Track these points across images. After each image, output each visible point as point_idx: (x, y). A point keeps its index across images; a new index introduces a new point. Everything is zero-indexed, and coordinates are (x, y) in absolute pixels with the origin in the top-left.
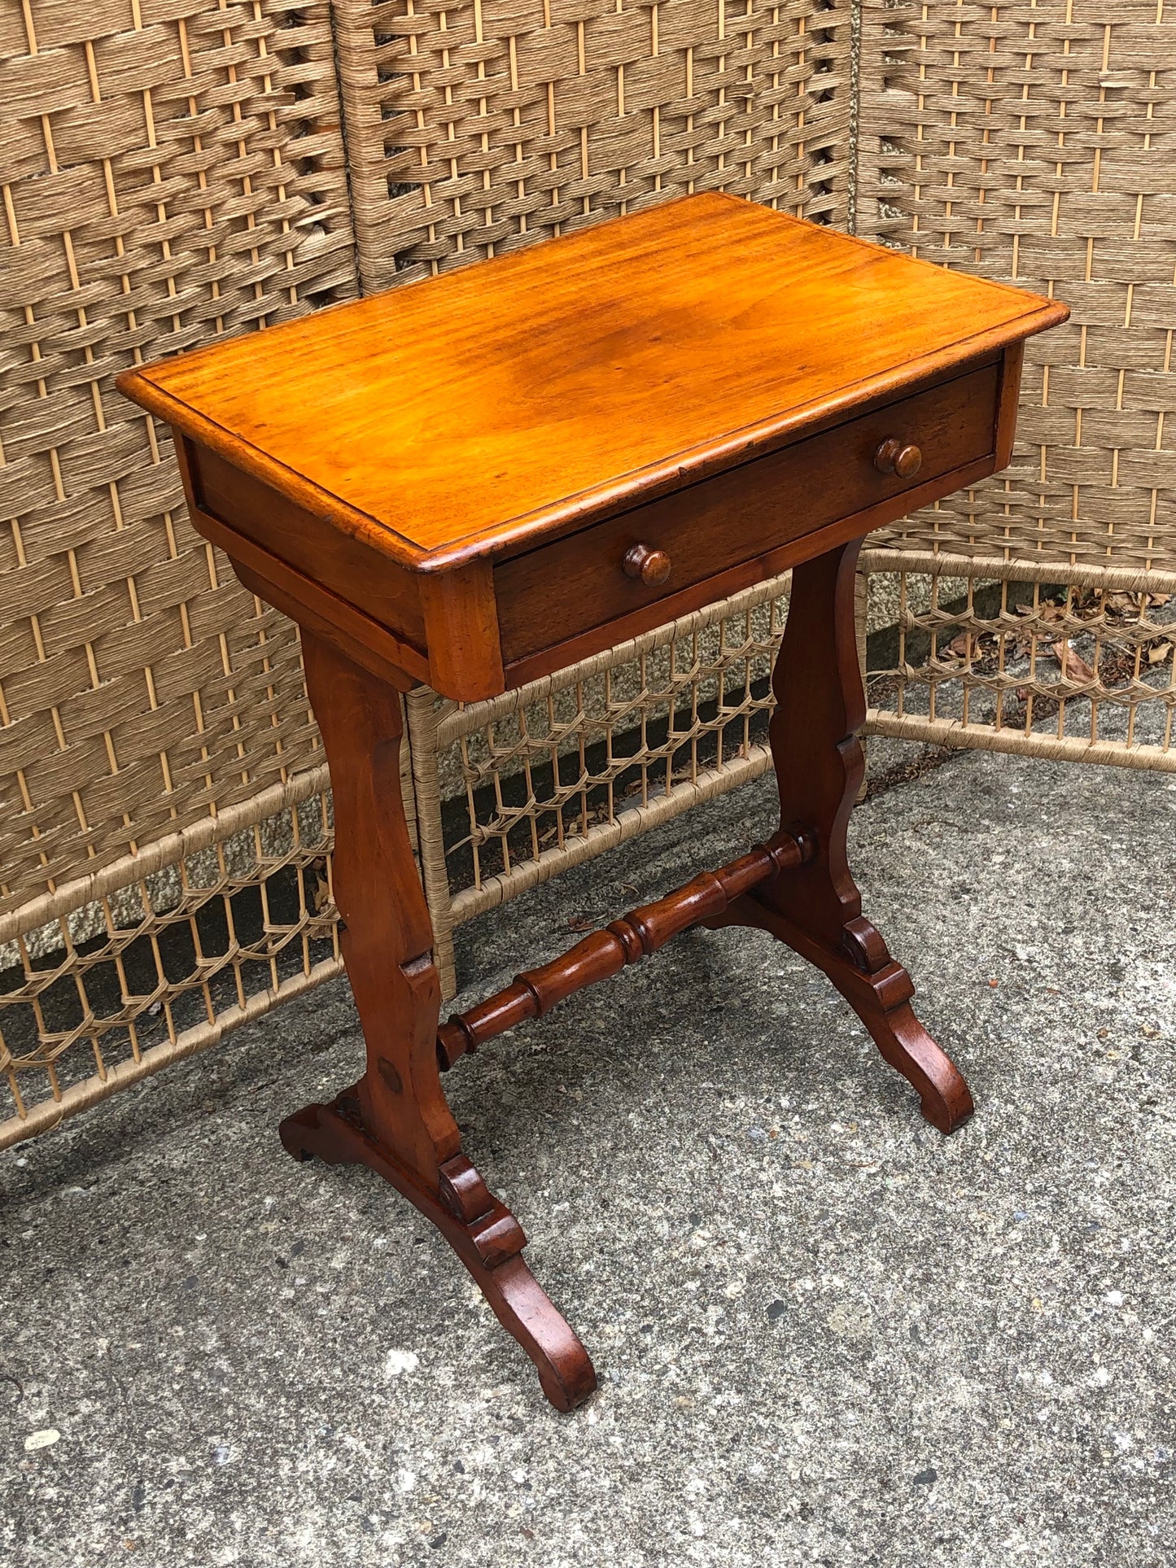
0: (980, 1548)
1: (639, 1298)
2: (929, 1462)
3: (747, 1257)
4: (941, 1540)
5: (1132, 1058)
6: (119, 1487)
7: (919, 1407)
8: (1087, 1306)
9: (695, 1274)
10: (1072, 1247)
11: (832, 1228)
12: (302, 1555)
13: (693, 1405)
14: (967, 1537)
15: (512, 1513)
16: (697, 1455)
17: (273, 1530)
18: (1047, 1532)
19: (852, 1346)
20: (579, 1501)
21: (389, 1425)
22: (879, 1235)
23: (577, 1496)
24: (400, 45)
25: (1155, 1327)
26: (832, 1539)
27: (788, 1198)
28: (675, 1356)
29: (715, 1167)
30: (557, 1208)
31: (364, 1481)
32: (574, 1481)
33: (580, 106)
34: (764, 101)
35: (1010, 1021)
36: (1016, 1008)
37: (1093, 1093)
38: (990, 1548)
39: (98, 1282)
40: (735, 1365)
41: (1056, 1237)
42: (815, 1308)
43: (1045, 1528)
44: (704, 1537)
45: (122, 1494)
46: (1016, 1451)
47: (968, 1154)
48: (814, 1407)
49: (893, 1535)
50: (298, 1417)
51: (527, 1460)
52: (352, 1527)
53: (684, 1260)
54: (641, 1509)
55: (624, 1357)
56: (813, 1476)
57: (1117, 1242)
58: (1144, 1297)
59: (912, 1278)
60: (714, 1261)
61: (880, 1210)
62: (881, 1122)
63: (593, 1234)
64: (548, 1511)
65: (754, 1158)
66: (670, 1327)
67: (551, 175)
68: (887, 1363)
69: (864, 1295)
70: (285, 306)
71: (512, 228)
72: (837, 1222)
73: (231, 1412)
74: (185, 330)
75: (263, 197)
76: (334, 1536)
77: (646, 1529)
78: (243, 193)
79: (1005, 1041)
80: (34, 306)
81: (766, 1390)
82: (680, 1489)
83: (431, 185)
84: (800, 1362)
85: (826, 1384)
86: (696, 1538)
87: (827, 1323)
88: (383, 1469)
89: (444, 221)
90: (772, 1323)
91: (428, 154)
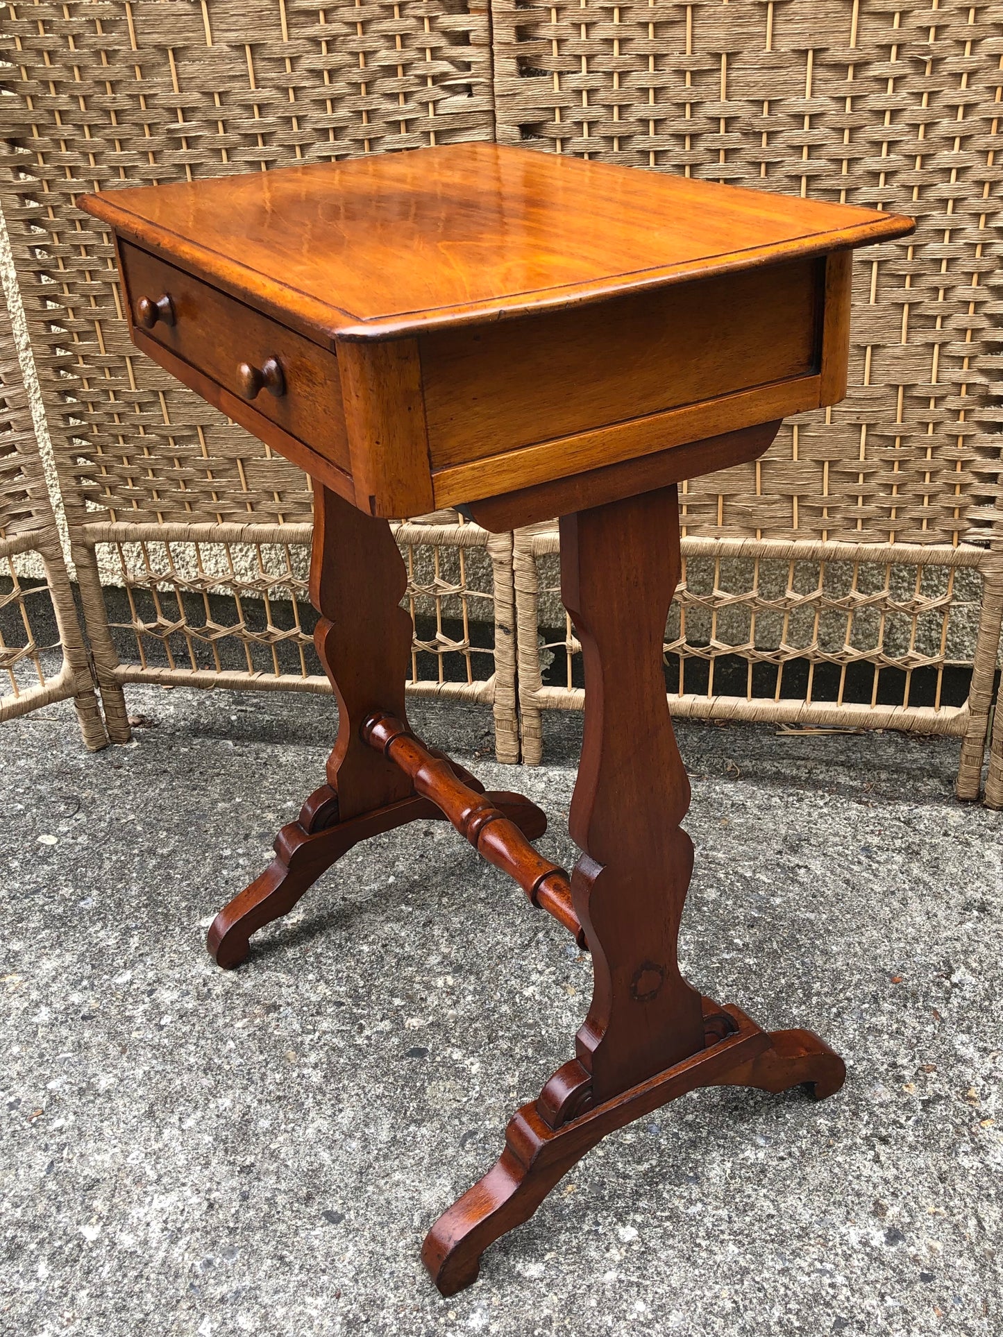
0: (291, 1285)
1: (362, 985)
2: (349, 1210)
3: (451, 1012)
4: (281, 1258)
5: (923, 1102)
6: (35, 882)
7: (397, 1176)
8: (600, 1220)
9: (410, 998)
10: (651, 1178)
11: (524, 1037)
12: (37, 971)
13: (293, 1061)
14: (296, 1271)
15: (135, 1034)
16: (251, 1089)
17: (47, 951)
18: (339, 1319)
19: (420, 1109)
20: (168, 1058)
21: (160, 946)
22: (544, 1064)
23: (171, 1054)
25: (622, 1277)
26: (235, 1197)
27: (528, 999)
28: (328, 1030)
29: (516, 951)
30: (403, 907)
31: (109, 962)
32: (181, 1046)
33: (720, 33)
34: (949, 67)
35: (866, 1011)
36: (886, 1006)
37: (846, 1099)
38: (296, 1291)
39: (173, 789)
40: (347, 1061)
41: (654, 1163)
42: (438, 1070)
43: (342, 1315)
44: (183, 1131)
45: (32, 885)
46: (405, 1256)
48: (345, 1121)
49: (265, 1227)
50: (137, 909)
51: (181, 1017)
52: (71, 977)
54: (184, 1088)
55: (305, 1009)
56: (283, 1156)
57: (691, 1202)
58: (648, 1251)
60: (430, 999)
63: (395, 934)
64: (148, 1049)
65: (547, 963)
66: (351, 1013)
67: (684, 90)
68: (423, 1136)
69: (477, 1088)
70: (424, 146)
71: (640, 129)
72: (534, 1036)
73: (120, 886)
74: (338, 143)
75: (411, 54)
76: (60, 975)
77: (169, 1100)
78: (394, 47)
79: (839, 1019)
80: (220, 94)
81: (338, 1089)
82: (215, 1096)
83: (560, 74)
84: (380, 1091)
85: (371, 1115)
86: (180, 1126)
87: (430, 1084)
88: (125, 964)
89: (570, 108)
90: (402, 1057)
91: (559, 48)
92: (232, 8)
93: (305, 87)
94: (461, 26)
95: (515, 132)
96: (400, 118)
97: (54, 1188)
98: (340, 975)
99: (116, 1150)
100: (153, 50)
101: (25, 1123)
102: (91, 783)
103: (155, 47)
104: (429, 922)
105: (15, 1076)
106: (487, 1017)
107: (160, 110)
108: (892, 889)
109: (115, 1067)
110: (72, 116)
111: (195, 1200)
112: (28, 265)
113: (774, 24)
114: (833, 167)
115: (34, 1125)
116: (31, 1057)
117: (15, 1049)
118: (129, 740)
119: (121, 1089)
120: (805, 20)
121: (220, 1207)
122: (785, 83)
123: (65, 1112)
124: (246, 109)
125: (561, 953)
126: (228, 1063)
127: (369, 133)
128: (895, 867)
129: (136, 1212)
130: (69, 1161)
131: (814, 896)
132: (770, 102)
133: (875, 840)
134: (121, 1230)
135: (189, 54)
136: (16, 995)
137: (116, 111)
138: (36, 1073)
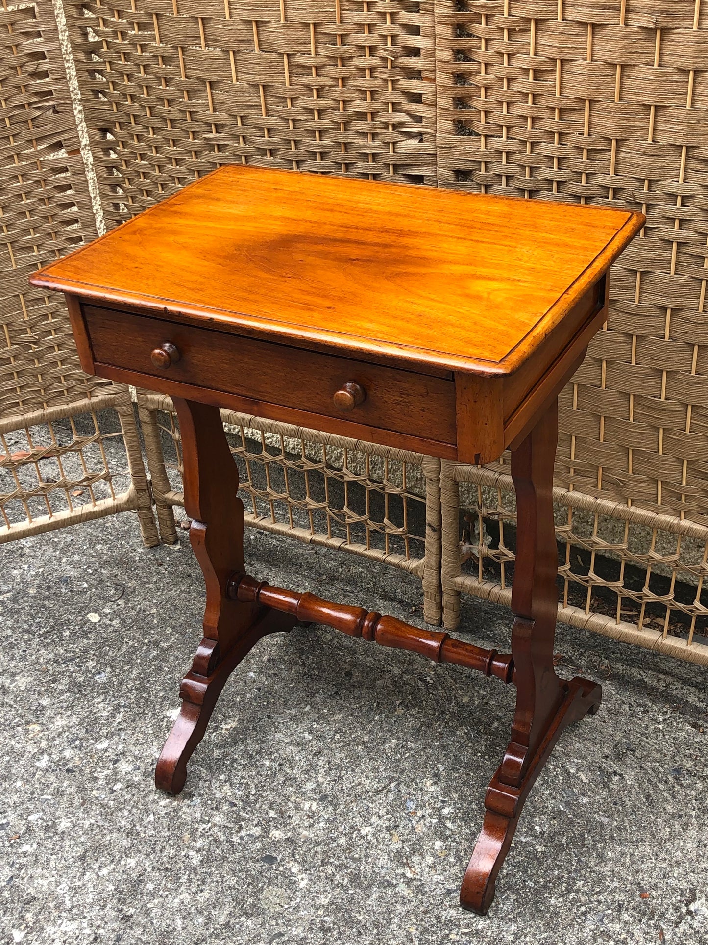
1: (253, 793)
3: (305, 833)
6: (74, 652)
9: (281, 813)
11: (347, 867)
12: (51, 726)
13: (186, 843)
15: (94, 792)
16: (152, 857)
17: (62, 711)
19: (253, 905)
20: (109, 817)
21: (134, 725)
22: (352, 894)
23: (111, 814)
24: (473, 42)
26: (112, 936)
27: (362, 837)
28: (218, 824)
29: (370, 794)
30: (306, 735)
31: (98, 730)
32: (120, 810)
33: (611, 123)
35: (608, 916)
36: (625, 916)
39: (189, 593)
40: (220, 853)
42: (277, 877)
44: (98, 876)
45: (72, 654)
47: (452, 924)
48: (202, 900)
50: (130, 691)
51: (128, 786)
52: (71, 736)
53: (290, 804)
55: (209, 802)
56: (153, 915)
59: (322, 922)
60: (294, 818)
61: (375, 889)
62: (455, 867)
63: (292, 756)
64: (99, 806)
65: (388, 810)
66: (238, 815)
67: (582, 162)
68: (248, 927)
69: (298, 900)
70: (385, 174)
71: (546, 186)
72: (354, 869)
73: (126, 668)
74: (323, 163)
75: (378, 106)
76: (64, 732)
77: (97, 849)
78: (365, 99)
79: (583, 918)
80: (241, 117)
81: (206, 873)
82: (127, 856)
83: (486, 137)
84: (232, 883)
85: (220, 901)
86: (97, 873)
87: (267, 887)
88: (107, 734)
89: (493, 163)
90: (258, 860)
91: (486, 117)
92: (250, 59)
93: (300, 120)
94: (416, 89)
95: (450, 175)
96: (368, 151)
97: (7, 896)
98: (242, 781)
99: (53, 879)
100: (196, 81)
101: (6, 842)
102: (137, 574)
103: (198, 79)
104: (319, 753)
105: (12, 805)
106: (328, 844)
107: (200, 123)
108: (682, 813)
109: (73, 814)
110: (142, 120)
111: (87, 931)
112: (112, 216)
113: (655, 122)
114: (699, 238)
115: (11, 845)
116: (26, 793)
117: (19, 784)
118: (175, 543)
119: (72, 833)
120: (680, 123)
121: (101, 941)
122: (662, 168)
123: (32, 841)
124: (259, 130)
125: (401, 804)
126: (145, 832)
127: (345, 159)
128: (693, 793)
129: (50, 929)
130: (23, 879)
131: (615, 804)
132: (650, 181)
133: (689, 764)
134: (36, 940)
135: (222, 86)
136: (32, 741)
137: (171, 120)
138: (25, 806)
